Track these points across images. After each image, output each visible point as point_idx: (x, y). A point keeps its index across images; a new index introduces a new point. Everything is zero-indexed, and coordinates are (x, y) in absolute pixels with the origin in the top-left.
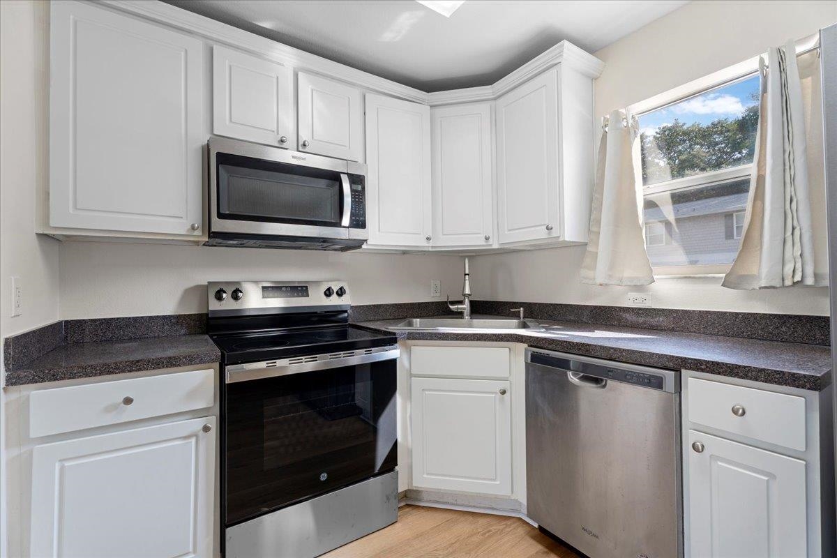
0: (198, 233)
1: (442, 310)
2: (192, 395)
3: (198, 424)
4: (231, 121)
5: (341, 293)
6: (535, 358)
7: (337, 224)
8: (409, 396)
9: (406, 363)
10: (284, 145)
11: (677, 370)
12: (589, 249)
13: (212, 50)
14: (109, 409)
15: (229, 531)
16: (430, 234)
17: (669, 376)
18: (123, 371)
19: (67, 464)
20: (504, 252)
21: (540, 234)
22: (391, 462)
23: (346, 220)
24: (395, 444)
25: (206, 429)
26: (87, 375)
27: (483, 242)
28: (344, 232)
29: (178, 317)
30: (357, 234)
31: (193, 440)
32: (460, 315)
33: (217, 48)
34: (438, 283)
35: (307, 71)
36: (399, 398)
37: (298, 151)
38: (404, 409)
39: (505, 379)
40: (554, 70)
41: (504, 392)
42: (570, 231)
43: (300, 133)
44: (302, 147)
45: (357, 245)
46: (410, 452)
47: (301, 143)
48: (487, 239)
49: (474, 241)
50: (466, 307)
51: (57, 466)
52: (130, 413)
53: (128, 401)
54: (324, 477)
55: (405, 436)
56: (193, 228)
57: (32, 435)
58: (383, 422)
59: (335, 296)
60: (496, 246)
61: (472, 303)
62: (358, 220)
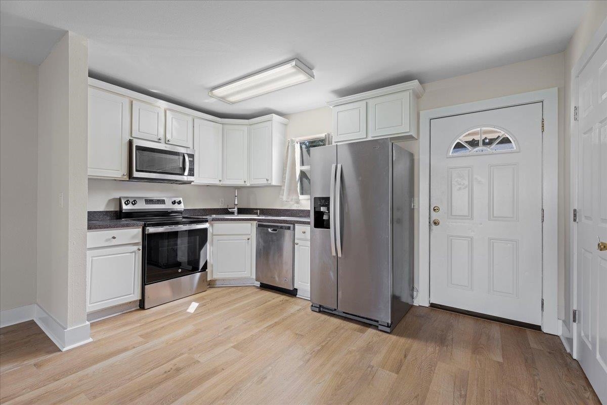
0: (126, 177)
1: (226, 211)
2: (134, 237)
3: (135, 248)
4: (139, 131)
5: (179, 203)
6: (259, 226)
7: (182, 174)
8: (212, 244)
9: (211, 231)
10: (160, 141)
11: (294, 224)
12: (283, 188)
13: (132, 102)
14: (107, 240)
15: (147, 287)
16: (221, 179)
17: (292, 226)
18: (112, 228)
19: (94, 258)
20: (251, 187)
21: (264, 182)
22: (205, 267)
23: (186, 173)
24: (207, 261)
25: (139, 250)
26: (101, 228)
27: (243, 183)
28: (185, 178)
29: (107, 212)
30: (191, 178)
31: (134, 254)
32: (233, 213)
33: (134, 102)
34: (223, 199)
35: (170, 110)
36: (208, 244)
37: (166, 143)
38: (210, 249)
39: (250, 235)
40: (270, 122)
41: (249, 239)
42: (274, 182)
43: (167, 136)
44: (167, 142)
45: (190, 183)
46: (212, 266)
47: (167, 139)
48: (245, 182)
49: (240, 183)
50: (236, 210)
51: (91, 259)
52: (114, 242)
53: (114, 238)
54: (180, 270)
55: (210, 259)
56: (124, 175)
57: (88, 247)
58: (202, 252)
59: (176, 204)
60: (248, 185)
61: (238, 209)
62: (191, 173)
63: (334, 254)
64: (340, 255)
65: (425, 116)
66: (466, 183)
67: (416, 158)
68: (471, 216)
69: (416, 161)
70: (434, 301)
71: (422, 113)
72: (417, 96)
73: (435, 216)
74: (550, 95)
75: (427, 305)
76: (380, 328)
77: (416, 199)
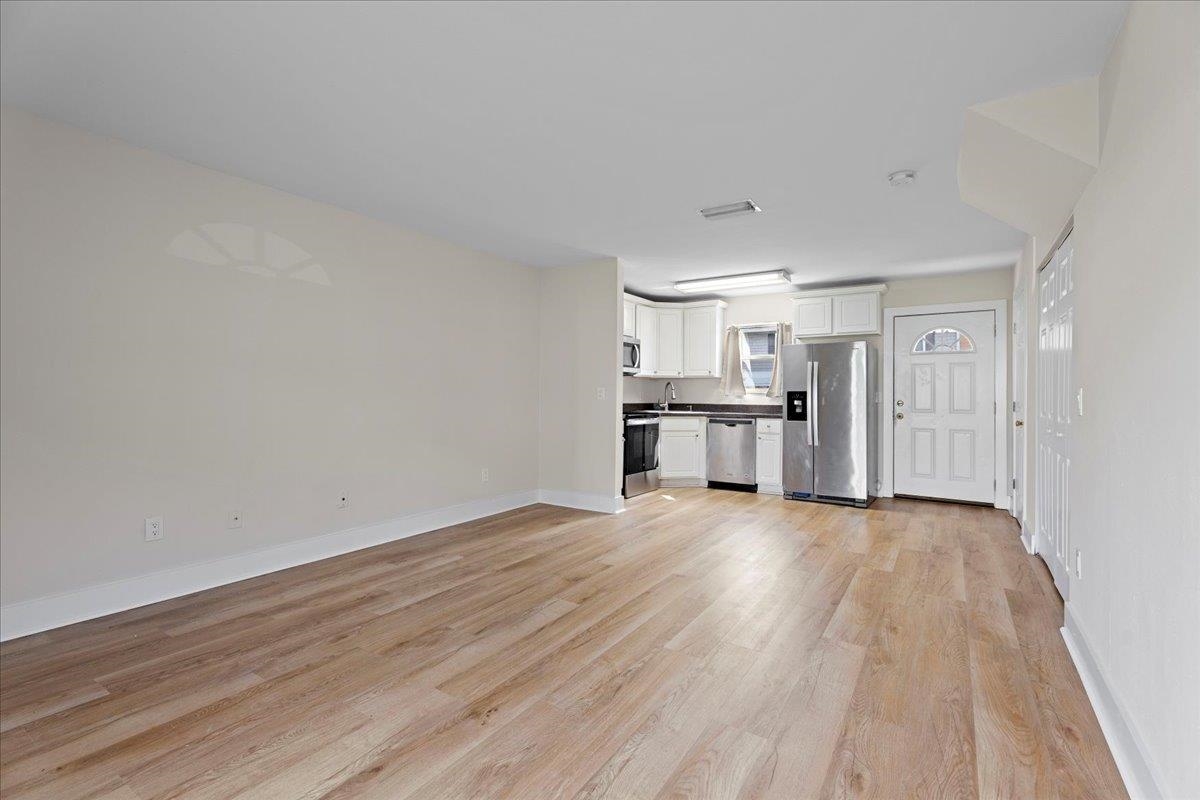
6: (711, 421)
11: (756, 419)
16: (656, 370)
17: (753, 420)
21: (705, 374)
27: (677, 375)
32: (663, 409)
39: (698, 431)
40: (713, 308)
41: (697, 436)
42: (717, 374)
48: (679, 373)
49: (674, 374)
50: (666, 405)
60: (683, 377)
61: (669, 404)
62: (639, 367)
63: (811, 443)
64: (816, 444)
65: (889, 313)
66: (929, 379)
67: (880, 353)
68: (933, 410)
69: (880, 360)
70: (899, 491)
71: (886, 310)
72: (882, 295)
73: (899, 410)
74: (1000, 305)
75: (892, 496)
76: (857, 505)
77: (880, 393)
